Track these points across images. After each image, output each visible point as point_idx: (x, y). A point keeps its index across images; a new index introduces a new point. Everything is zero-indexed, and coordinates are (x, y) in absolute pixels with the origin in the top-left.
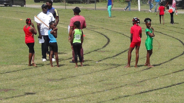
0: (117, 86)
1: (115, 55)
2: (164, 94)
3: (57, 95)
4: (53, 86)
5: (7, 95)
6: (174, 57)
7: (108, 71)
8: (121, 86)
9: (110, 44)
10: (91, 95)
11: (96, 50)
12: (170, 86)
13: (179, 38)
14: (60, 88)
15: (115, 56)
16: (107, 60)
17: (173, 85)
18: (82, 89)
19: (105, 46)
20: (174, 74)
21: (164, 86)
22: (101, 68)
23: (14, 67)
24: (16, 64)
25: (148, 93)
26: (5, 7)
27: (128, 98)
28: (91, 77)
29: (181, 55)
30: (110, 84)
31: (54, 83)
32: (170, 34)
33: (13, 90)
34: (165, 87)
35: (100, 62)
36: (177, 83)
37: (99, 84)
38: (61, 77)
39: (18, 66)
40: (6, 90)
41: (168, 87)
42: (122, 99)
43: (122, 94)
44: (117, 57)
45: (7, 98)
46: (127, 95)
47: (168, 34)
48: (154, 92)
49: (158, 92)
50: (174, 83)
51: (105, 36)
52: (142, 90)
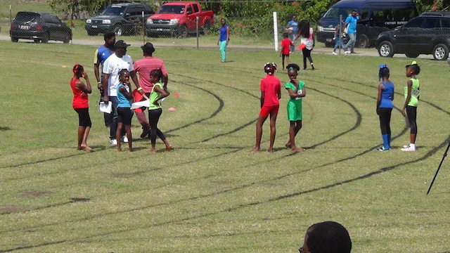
0: (237, 185)
1: (232, 129)
2: (321, 201)
3: (130, 203)
4: (121, 186)
5: (39, 202)
6: (340, 133)
7: (221, 159)
8: (244, 186)
9: (224, 110)
10: (190, 202)
11: (199, 122)
12: (332, 186)
13: (347, 100)
14: (134, 190)
15: (233, 132)
16: (219, 138)
17: (338, 184)
18: (173, 191)
19: (215, 114)
20: (338, 164)
21: (320, 185)
22: (207, 153)
23: (51, 152)
24: (55, 147)
25: (292, 198)
26: (35, 44)
27: (257, 206)
28: (190, 169)
29: (352, 130)
30: (225, 182)
31: (124, 181)
32: (332, 93)
33: (50, 192)
34: (323, 188)
35: (206, 143)
36: (344, 180)
37: (204, 181)
38: (136, 170)
39: (59, 150)
40: (38, 194)
41: (327, 187)
42: (246, 208)
43: (246, 200)
44: (237, 133)
45: (38, 208)
46: (254, 201)
47: (328, 92)
48: (304, 196)
49: (311, 196)
50: (339, 181)
51: (216, 96)
52: (282, 193)
